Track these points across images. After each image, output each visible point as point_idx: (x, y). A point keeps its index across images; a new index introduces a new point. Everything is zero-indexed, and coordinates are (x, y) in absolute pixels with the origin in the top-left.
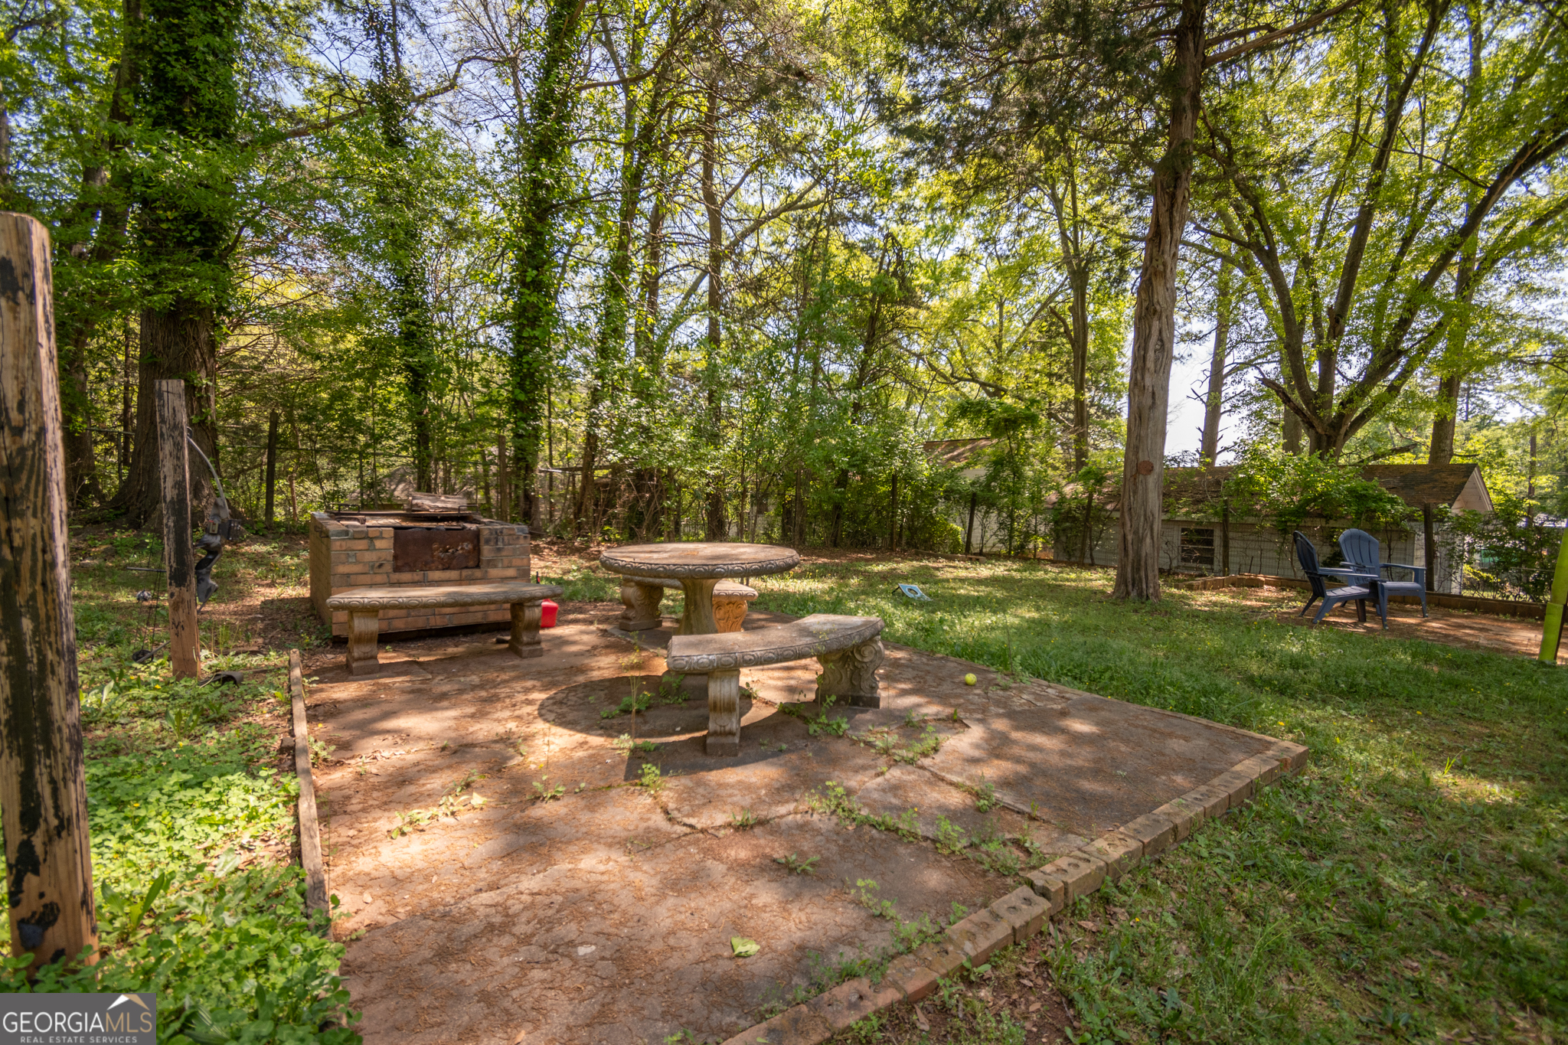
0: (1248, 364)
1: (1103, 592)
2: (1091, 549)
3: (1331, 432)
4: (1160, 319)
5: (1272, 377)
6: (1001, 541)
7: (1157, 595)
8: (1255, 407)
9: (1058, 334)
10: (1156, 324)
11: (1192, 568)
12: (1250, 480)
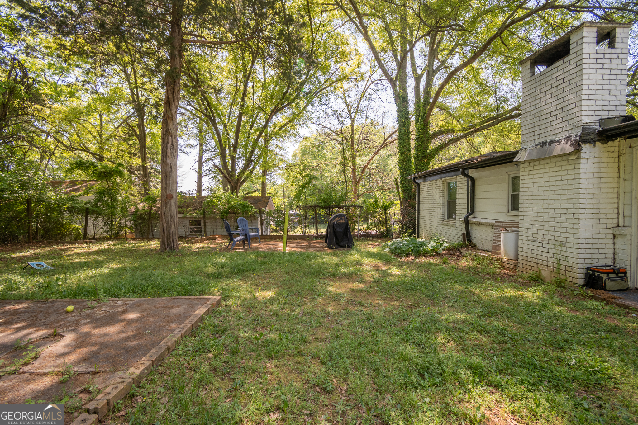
0: (210, 159)
1: (156, 250)
2: (152, 231)
3: (235, 185)
4: (172, 136)
5: (218, 164)
6: (105, 231)
7: (178, 248)
8: (213, 175)
9: (133, 135)
10: (170, 139)
11: (193, 235)
12: (211, 201)
